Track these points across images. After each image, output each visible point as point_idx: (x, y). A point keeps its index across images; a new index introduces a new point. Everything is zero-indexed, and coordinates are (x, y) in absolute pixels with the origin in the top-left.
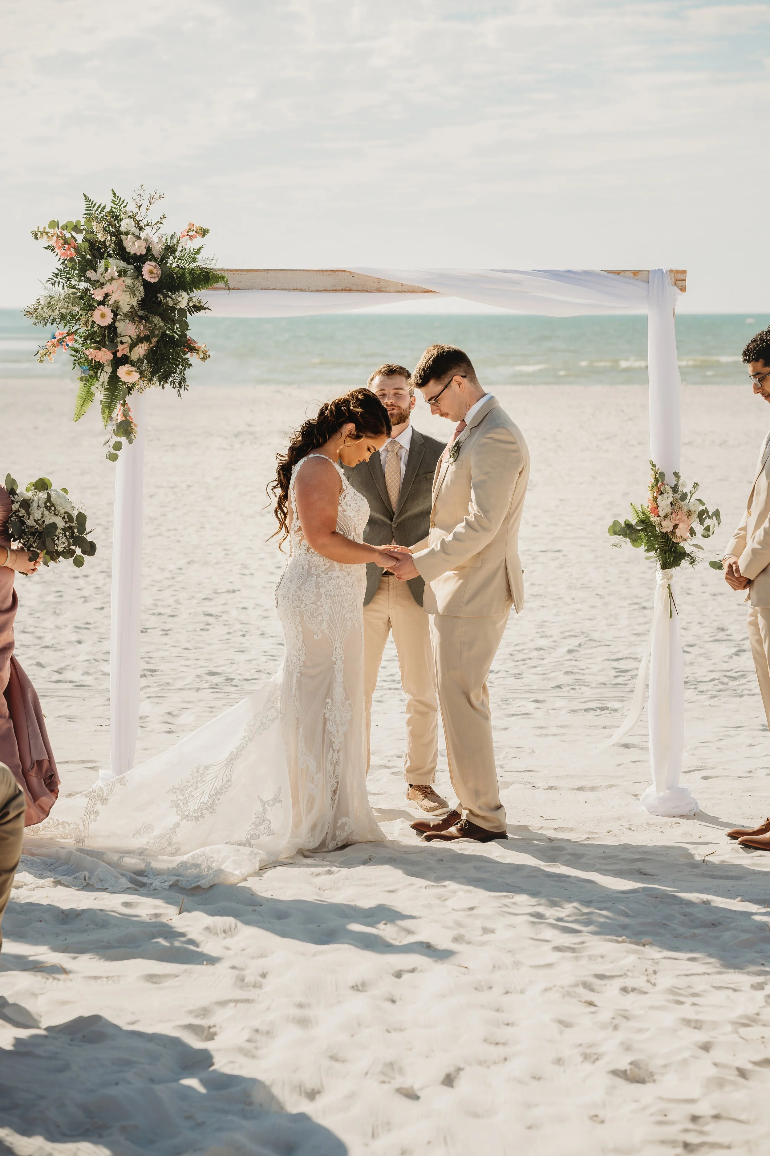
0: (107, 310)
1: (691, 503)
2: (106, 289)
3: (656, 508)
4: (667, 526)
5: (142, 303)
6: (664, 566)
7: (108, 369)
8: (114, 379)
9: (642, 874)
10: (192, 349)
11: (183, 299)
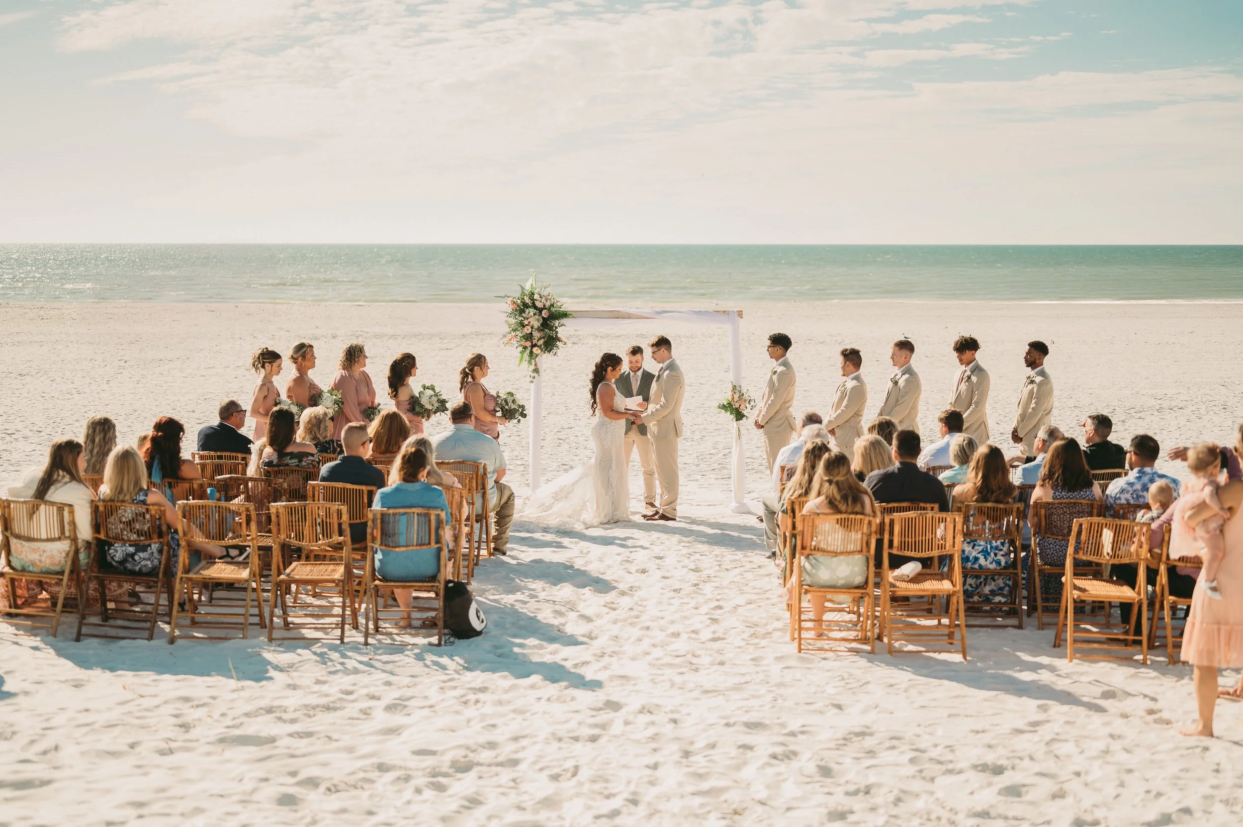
0: (529, 328)
1: (746, 396)
2: (529, 320)
3: (733, 398)
4: (737, 405)
5: (542, 325)
6: (737, 420)
7: (529, 349)
8: (531, 352)
9: (721, 529)
10: (560, 340)
11: (557, 323)
